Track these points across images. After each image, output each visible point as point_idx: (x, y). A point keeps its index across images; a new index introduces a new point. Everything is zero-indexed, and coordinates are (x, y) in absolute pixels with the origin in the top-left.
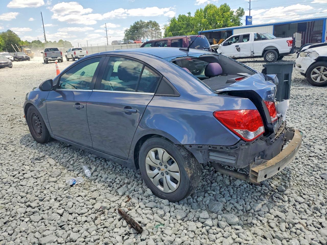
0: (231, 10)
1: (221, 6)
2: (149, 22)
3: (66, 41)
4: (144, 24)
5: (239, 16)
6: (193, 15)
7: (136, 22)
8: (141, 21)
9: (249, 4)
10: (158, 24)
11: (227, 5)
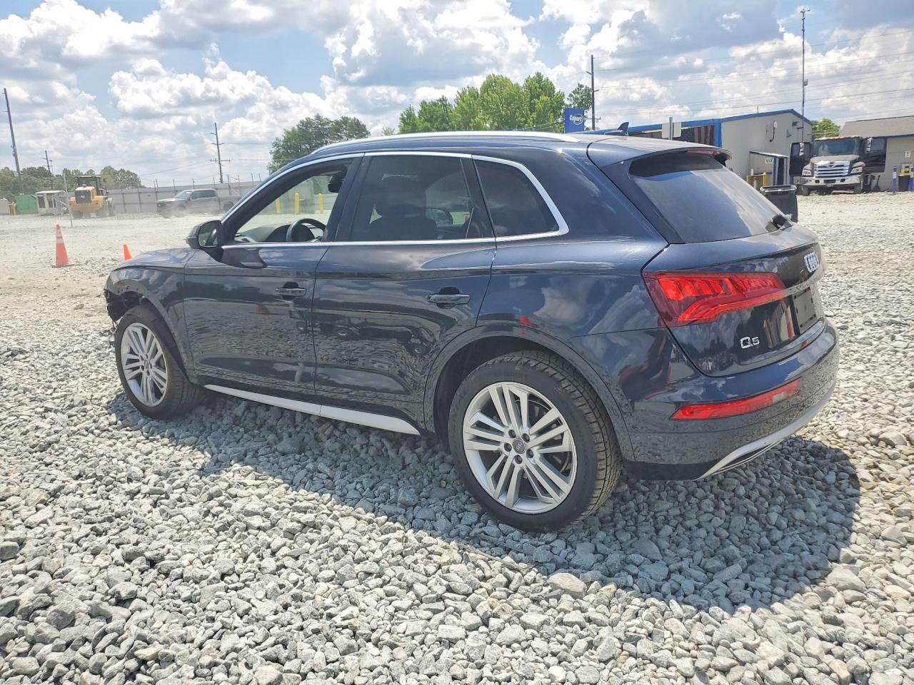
0: (557, 91)
1: (527, 81)
2: (342, 122)
3: (122, 171)
4: (327, 127)
7: (302, 122)
8: (318, 117)
9: (590, 76)
10: (365, 127)
11: (545, 77)
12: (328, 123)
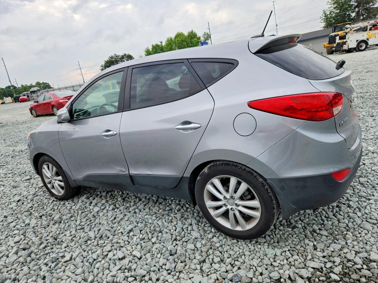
0: (198, 35)
1: (188, 33)
2: (124, 55)
3: (43, 83)
4: (119, 57)
5: (205, 40)
6: (164, 44)
7: (110, 57)
8: (115, 55)
9: (209, 29)
10: (132, 56)
11: (194, 32)
12: (119, 56)
